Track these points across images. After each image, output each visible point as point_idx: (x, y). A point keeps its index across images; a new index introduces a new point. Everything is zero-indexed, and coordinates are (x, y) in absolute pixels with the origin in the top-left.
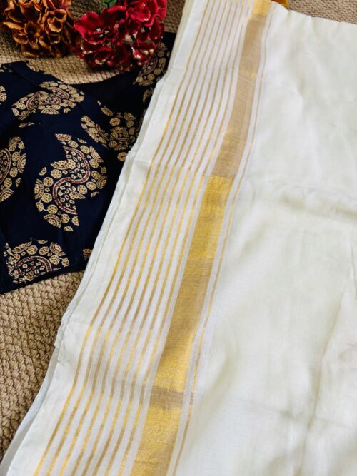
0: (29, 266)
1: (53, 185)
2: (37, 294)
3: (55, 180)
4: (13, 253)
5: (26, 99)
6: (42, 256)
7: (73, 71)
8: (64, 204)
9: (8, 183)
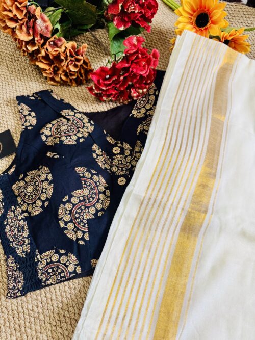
0: (53, 271)
1: (72, 209)
2: (58, 293)
3: (74, 205)
4: (42, 259)
5: (51, 125)
6: (62, 264)
7: (85, 100)
8: (79, 223)
9: (39, 203)
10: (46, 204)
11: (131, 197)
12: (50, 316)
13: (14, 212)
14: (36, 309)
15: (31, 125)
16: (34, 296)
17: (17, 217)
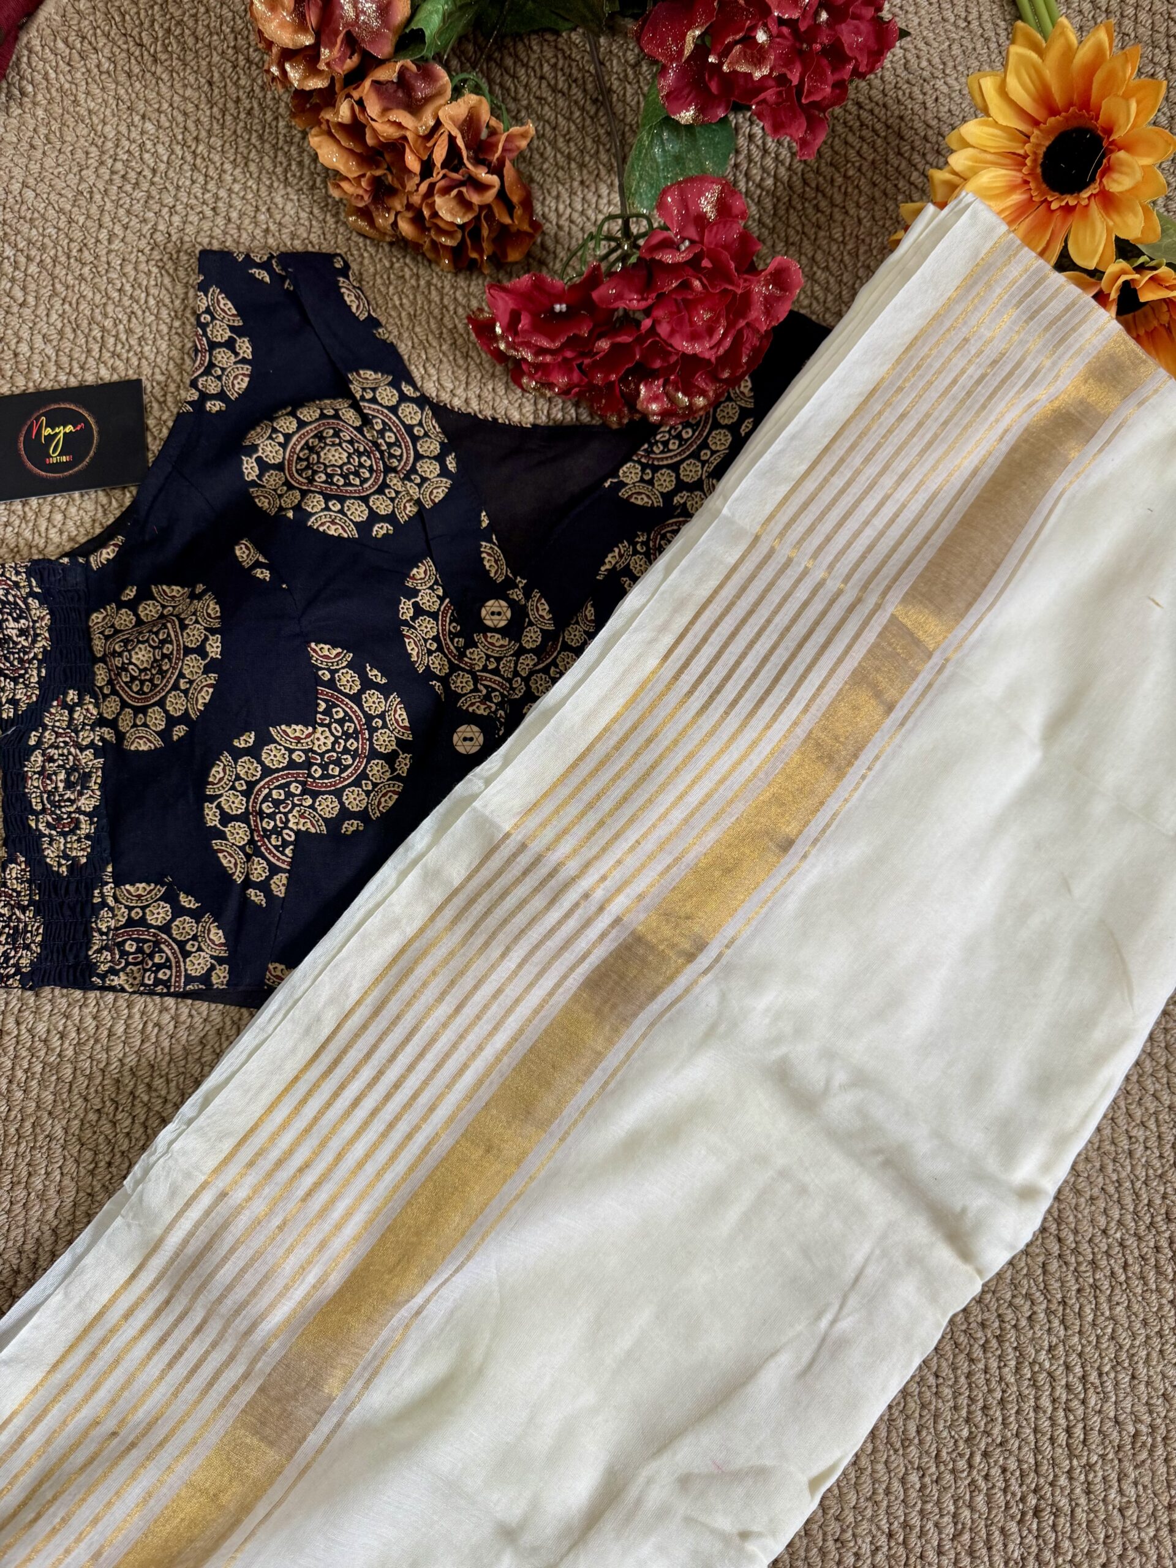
0: (140, 950)
1: (258, 782)
3: (267, 771)
4: (116, 900)
8: (267, 834)
9: (156, 720)
10: (179, 731)
11: (463, 817)
12: (90, 1077)
13: (71, 711)
14: (55, 1042)
15: (221, 396)
16: (63, 1003)
17: (77, 732)
